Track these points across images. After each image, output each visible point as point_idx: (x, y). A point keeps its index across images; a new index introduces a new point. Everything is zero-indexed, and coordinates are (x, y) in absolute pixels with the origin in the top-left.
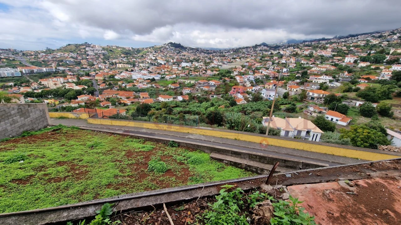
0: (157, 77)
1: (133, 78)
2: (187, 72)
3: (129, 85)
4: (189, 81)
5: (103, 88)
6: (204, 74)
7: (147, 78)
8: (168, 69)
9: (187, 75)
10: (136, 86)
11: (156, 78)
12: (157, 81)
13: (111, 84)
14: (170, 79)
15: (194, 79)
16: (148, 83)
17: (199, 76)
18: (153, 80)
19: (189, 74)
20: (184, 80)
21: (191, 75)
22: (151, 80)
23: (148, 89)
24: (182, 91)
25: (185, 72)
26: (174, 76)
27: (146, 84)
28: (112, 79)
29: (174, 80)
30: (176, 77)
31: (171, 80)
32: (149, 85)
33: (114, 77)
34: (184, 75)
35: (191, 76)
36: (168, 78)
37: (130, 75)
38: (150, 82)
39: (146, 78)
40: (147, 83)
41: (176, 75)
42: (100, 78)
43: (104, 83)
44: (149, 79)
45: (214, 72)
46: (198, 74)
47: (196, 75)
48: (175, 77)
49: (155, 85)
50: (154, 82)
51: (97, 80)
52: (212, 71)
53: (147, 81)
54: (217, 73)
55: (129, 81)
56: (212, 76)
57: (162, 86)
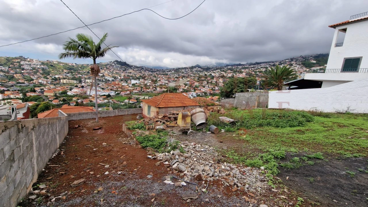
0: (113, 93)
1: (87, 94)
2: (139, 89)
3: (87, 101)
4: (143, 97)
5: (56, 103)
6: (154, 90)
7: (103, 94)
8: (119, 86)
9: (140, 92)
10: (93, 101)
11: (111, 94)
12: (113, 97)
13: (66, 100)
14: (125, 95)
15: (147, 95)
16: (104, 99)
17: (150, 92)
18: (109, 96)
19: (141, 90)
20: (138, 96)
21: (143, 91)
22: (107, 96)
23: (105, 104)
24: (140, 105)
25: (136, 89)
26: (128, 92)
27: (102, 99)
28: (64, 95)
29: (129, 96)
30: (130, 93)
31: (125, 96)
32: (106, 101)
33: (66, 93)
34: (137, 92)
35: (143, 93)
36: (123, 94)
37: (82, 91)
38: (106, 98)
39: (101, 94)
40: (103, 99)
41: (130, 92)
42: (50, 94)
43: (56, 99)
44: (104, 95)
45: (163, 89)
47: (148, 91)
48: (129, 93)
49: (112, 101)
50: (110, 97)
51: (47, 96)
52: (161, 88)
53: (103, 97)
54: (165, 90)
55: (84, 96)
56: (162, 92)
57: (119, 101)
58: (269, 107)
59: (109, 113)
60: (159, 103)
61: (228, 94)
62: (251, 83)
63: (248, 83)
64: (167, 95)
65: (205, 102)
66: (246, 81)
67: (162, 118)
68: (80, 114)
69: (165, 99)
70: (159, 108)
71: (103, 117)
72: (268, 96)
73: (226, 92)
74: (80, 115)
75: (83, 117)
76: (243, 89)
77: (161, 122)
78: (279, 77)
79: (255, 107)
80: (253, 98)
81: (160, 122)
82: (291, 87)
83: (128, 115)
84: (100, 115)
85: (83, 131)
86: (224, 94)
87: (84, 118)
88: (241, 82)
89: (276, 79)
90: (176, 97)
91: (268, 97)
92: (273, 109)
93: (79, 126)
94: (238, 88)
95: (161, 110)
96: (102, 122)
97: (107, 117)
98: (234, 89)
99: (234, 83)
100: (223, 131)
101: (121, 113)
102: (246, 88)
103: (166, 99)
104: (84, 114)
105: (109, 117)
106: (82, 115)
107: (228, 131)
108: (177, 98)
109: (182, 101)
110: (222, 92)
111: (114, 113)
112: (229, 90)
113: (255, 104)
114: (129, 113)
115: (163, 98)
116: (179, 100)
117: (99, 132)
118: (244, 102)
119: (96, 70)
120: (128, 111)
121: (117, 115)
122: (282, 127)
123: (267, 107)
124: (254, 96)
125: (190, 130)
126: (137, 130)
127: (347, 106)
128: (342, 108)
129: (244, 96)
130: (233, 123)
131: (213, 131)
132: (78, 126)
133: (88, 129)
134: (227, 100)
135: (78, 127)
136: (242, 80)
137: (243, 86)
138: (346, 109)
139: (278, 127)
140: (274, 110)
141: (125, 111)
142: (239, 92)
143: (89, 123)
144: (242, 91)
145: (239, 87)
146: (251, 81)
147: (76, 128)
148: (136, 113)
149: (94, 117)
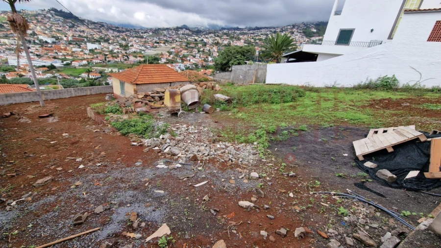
0: (58, 64)
1: (10, 64)
2: (101, 57)
3: (12, 76)
4: (110, 70)
6: (126, 60)
7: (41, 65)
8: (68, 52)
9: (103, 62)
10: (24, 76)
11: (56, 65)
12: (60, 69)
14: (79, 66)
15: (115, 66)
16: (45, 72)
17: (120, 63)
18: (52, 68)
19: (106, 60)
20: (102, 68)
21: (109, 61)
22: (48, 68)
23: (49, 80)
24: (107, 81)
25: (97, 57)
26: (85, 62)
27: (41, 73)
29: (87, 67)
30: (89, 63)
31: (81, 67)
32: (49, 75)
34: (99, 61)
35: (109, 63)
36: (77, 65)
38: (48, 70)
39: (38, 65)
40: (43, 72)
41: (88, 61)
44: (44, 66)
45: (139, 59)
46: (117, 60)
47: (116, 61)
48: (87, 63)
49: (60, 75)
50: (55, 70)
52: (136, 57)
53: (41, 69)
54: (142, 59)
55: (4, 67)
56: (138, 63)
57: (71, 75)
58: (267, 83)
59: (60, 93)
60: (136, 78)
61: (224, 67)
62: (250, 53)
63: (246, 53)
64: (145, 68)
65: (196, 77)
66: (243, 51)
67: (143, 98)
68: (7, 96)
69: (143, 72)
70: (137, 84)
71: (52, 100)
72: (266, 69)
73: (222, 64)
74: (9, 98)
75: (15, 101)
76: (241, 61)
77: (142, 102)
78: (278, 47)
79: (252, 82)
80: (251, 71)
81: (140, 103)
82: (290, 60)
83: (91, 95)
84: (46, 97)
85: (22, 121)
86: (220, 66)
87: (17, 102)
88: (238, 52)
89: (276, 49)
90: (159, 69)
91: (266, 71)
92: (270, 84)
93: (12, 114)
94: (235, 60)
95: (139, 87)
96: (51, 107)
97: (57, 99)
98: (231, 60)
99: (231, 53)
100: (218, 109)
101: (80, 92)
102: (243, 60)
103: (145, 72)
104: (14, 95)
105: (62, 99)
106: (13, 98)
107: (223, 110)
108: (160, 72)
109: (168, 76)
110: (217, 64)
111: (69, 93)
112: (224, 62)
113: (252, 79)
114: (93, 93)
115: (141, 71)
116: (163, 74)
117: (51, 120)
118: (241, 77)
119: (20, 25)
120: (91, 90)
121: (73, 96)
122: (276, 103)
123: (264, 82)
124: (252, 70)
125: (181, 111)
126: (111, 115)
127: (335, 81)
128: (330, 83)
129: (241, 69)
130: (229, 101)
131: (207, 111)
132: (9, 114)
133: (30, 117)
134: (223, 74)
135: (9, 116)
136: (239, 50)
137: (241, 57)
138: (333, 84)
139: (273, 103)
140: (271, 86)
141: (86, 90)
142: (236, 65)
143: (28, 109)
144: (239, 64)
145: (236, 58)
146: (249, 52)
147: (7, 117)
148: (103, 92)
149: (36, 99)
